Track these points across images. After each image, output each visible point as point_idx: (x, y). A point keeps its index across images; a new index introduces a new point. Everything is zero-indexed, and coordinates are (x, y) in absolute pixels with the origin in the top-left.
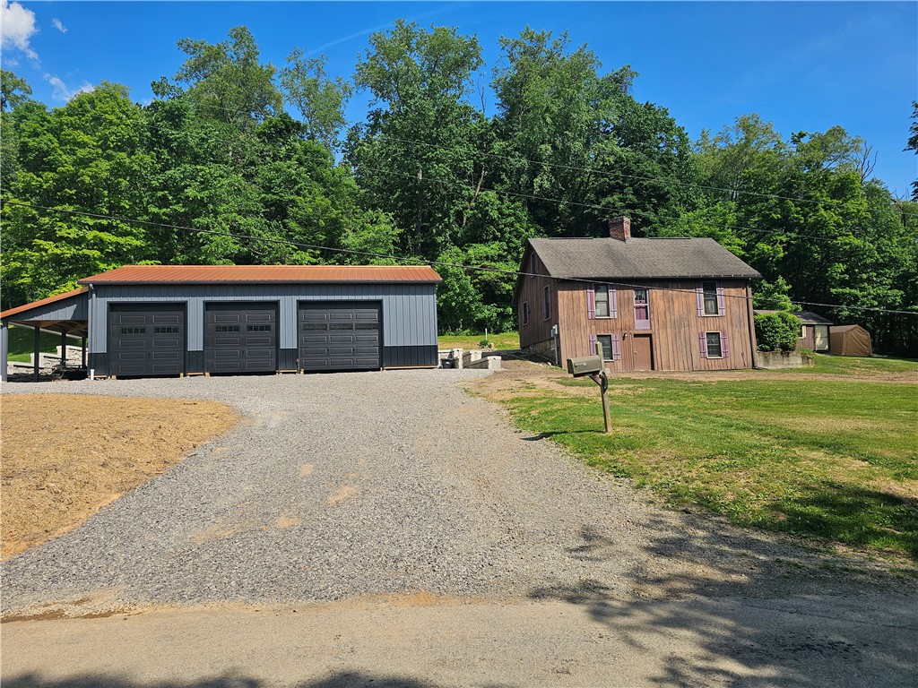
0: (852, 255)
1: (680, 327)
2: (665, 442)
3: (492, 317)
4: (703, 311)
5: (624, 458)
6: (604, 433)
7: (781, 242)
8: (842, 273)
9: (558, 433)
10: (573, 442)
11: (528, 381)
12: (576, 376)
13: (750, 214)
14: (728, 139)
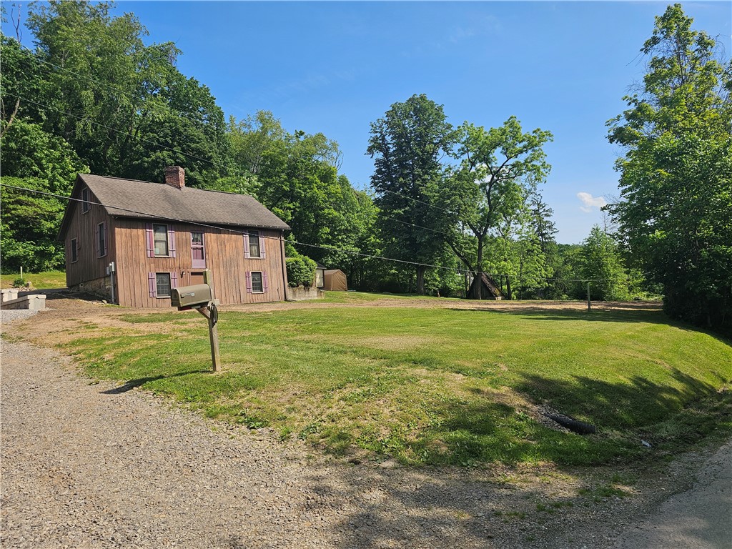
0: (332, 222)
1: (230, 267)
2: (286, 375)
3: (28, 255)
4: (249, 254)
5: (248, 401)
6: (212, 372)
7: (290, 209)
8: (328, 234)
9: (151, 379)
10: (178, 388)
11: (86, 320)
12: (181, 309)
13: (267, 185)
14: (250, 126)
